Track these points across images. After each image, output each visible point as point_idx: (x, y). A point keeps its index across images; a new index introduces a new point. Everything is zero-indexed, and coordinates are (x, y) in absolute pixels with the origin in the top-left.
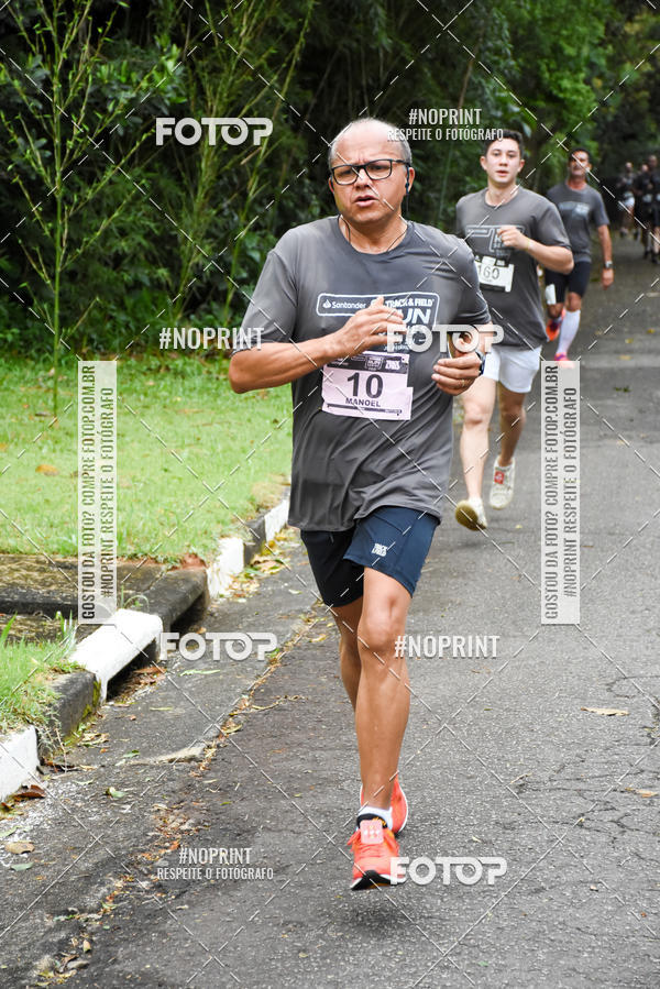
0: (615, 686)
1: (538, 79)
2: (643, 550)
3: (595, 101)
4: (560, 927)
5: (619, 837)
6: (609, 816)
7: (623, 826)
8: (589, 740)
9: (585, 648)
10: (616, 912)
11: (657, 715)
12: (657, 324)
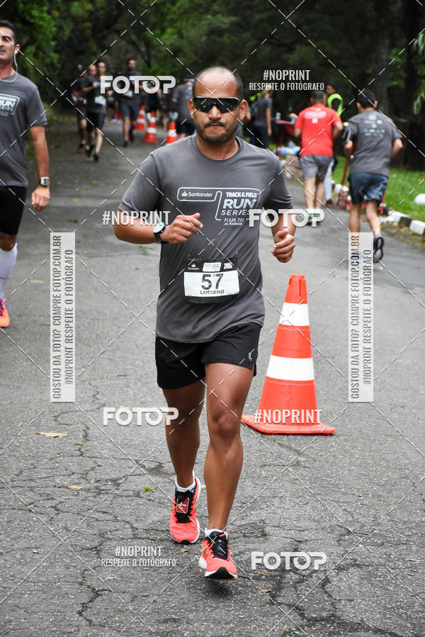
0: (59, 418)
2: (82, 328)
3: (55, 26)
4: (11, 578)
5: (55, 517)
6: (49, 503)
7: (58, 510)
8: (40, 454)
9: (41, 393)
10: (49, 566)
11: (86, 436)
12: (97, 178)
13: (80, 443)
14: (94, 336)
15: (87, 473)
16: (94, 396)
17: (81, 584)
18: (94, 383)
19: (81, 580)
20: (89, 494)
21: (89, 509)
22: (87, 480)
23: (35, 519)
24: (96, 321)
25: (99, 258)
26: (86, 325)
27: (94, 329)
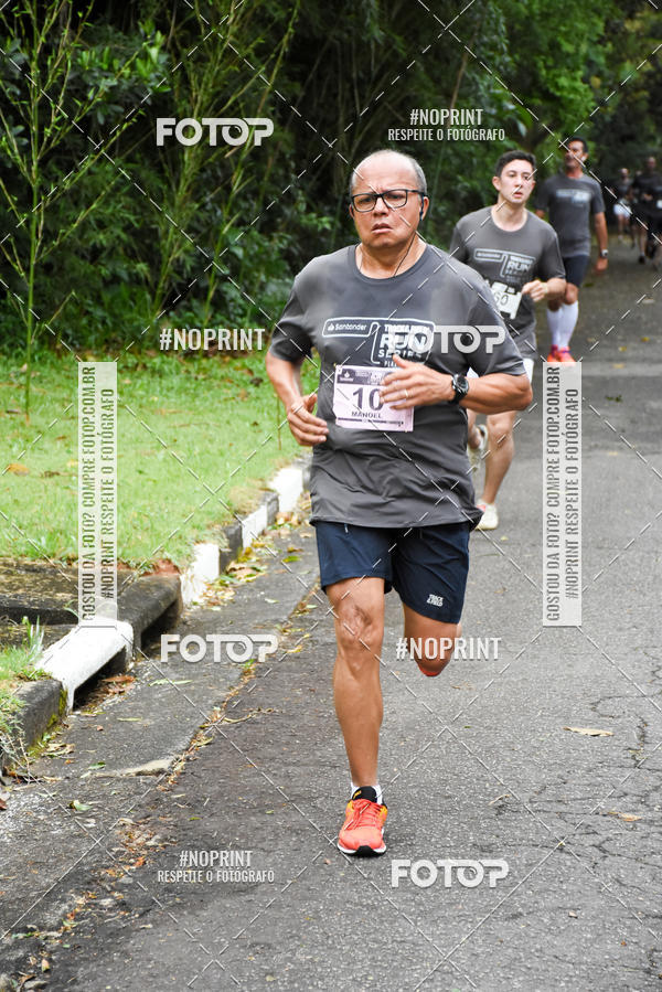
0: (600, 706)
1: (534, 76)
2: (631, 566)
3: (593, 100)
4: (537, 954)
5: (600, 862)
6: (590, 840)
7: (604, 851)
8: (571, 761)
9: (569, 666)
10: (595, 940)
11: (643, 736)
12: (650, 332)
13: (634, 746)
14: (650, 578)
15: (647, 796)
16: (654, 672)
17: (648, 972)
18: (652, 652)
19: (647, 966)
20: (653, 829)
21: (653, 853)
22: (648, 806)
23: (569, 863)
24: (653, 555)
25: (656, 456)
26: (638, 561)
27: (650, 568)
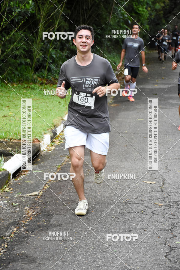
0: (152, 175)
1: (133, 8)
2: (160, 138)
6: (150, 211)
7: (154, 213)
8: (145, 190)
9: (144, 165)
10: (151, 237)
11: (163, 183)
12: (164, 76)
13: (161, 186)
14: (165, 142)
15: (165, 199)
16: (166, 166)
17: (165, 244)
18: (166, 161)
19: (165, 243)
20: (166, 207)
21: (166, 214)
22: (165, 201)
23: (144, 217)
24: (166, 135)
25: (166, 109)
26: (162, 137)
27: (165, 139)
